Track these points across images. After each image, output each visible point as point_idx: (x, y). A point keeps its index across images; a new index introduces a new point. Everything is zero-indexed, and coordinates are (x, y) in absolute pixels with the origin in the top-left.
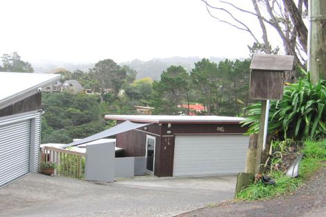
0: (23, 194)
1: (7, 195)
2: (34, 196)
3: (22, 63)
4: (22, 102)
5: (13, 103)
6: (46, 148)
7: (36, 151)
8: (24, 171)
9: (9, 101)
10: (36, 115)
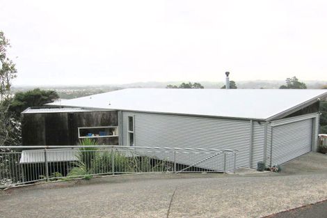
0: (309, 164)
1: (298, 164)
2: (316, 166)
3: (299, 83)
4: (308, 107)
5: (303, 108)
6: (322, 136)
7: (316, 138)
8: (308, 150)
9: (300, 107)
10: (317, 116)
